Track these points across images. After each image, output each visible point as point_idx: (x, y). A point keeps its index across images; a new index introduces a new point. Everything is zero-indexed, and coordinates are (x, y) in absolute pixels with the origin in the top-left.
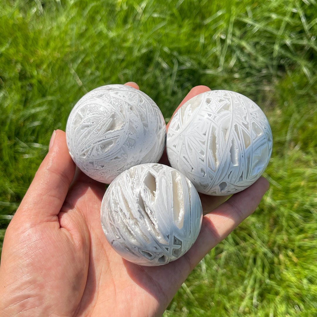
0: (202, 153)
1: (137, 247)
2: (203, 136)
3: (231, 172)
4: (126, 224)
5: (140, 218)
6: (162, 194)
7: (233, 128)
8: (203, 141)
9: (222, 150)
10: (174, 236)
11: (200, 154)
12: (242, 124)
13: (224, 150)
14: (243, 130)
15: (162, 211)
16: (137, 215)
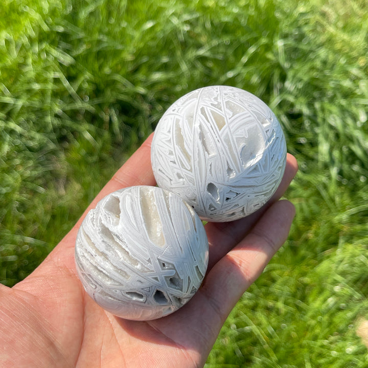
0: (171, 153)
1: (118, 289)
2: (168, 134)
3: (211, 165)
4: (95, 265)
5: (107, 250)
6: (127, 212)
7: (199, 112)
8: (169, 139)
9: (191, 141)
10: (158, 259)
11: (169, 156)
12: (210, 105)
13: (192, 139)
14: (212, 111)
15: (130, 231)
16: (102, 248)
